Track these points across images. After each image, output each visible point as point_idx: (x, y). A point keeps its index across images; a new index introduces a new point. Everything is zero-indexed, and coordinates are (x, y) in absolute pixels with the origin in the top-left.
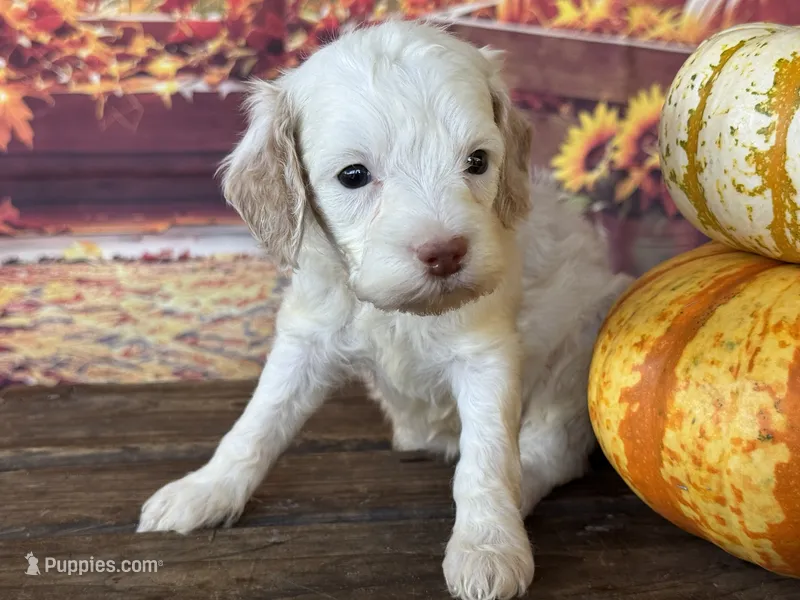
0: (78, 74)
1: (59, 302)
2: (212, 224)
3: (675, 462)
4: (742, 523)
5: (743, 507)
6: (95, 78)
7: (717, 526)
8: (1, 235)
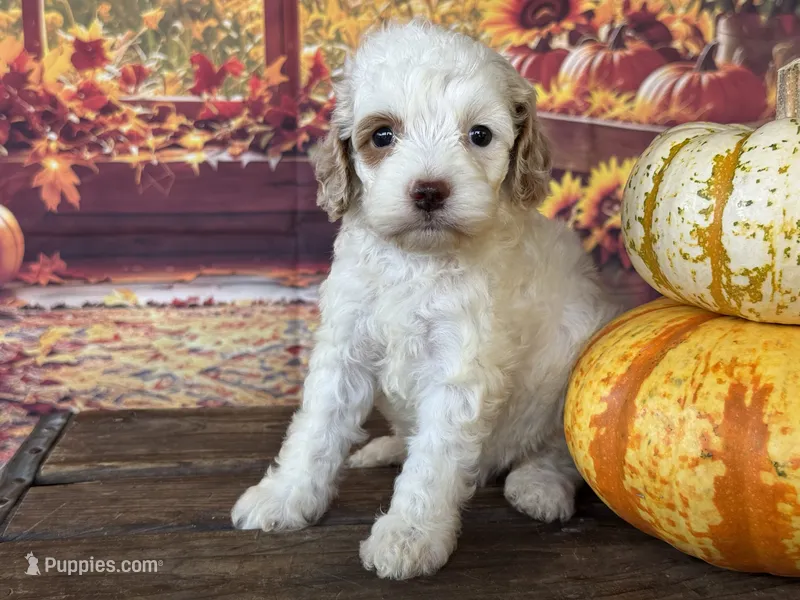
0: (119, 146)
1: (101, 341)
2: (233, 274)
3: (634, 475)
4: (688, 524)
5: (690, 512)
6: (134, 149)
7: (669, 527)
8: (51, 284)
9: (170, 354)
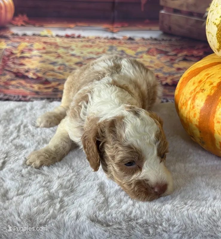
1: (38, 49)
2: (89, 26)
8: (22, 25)
9: (64, 56)
